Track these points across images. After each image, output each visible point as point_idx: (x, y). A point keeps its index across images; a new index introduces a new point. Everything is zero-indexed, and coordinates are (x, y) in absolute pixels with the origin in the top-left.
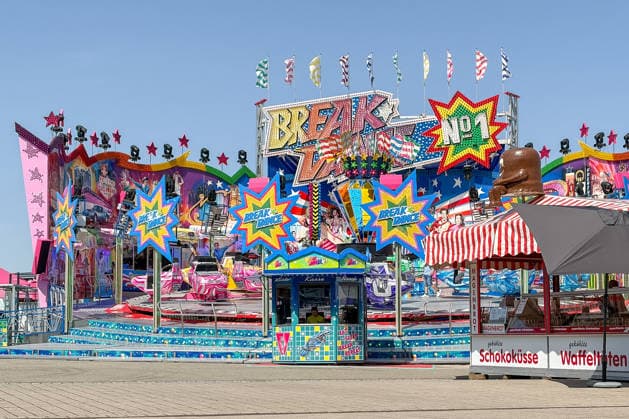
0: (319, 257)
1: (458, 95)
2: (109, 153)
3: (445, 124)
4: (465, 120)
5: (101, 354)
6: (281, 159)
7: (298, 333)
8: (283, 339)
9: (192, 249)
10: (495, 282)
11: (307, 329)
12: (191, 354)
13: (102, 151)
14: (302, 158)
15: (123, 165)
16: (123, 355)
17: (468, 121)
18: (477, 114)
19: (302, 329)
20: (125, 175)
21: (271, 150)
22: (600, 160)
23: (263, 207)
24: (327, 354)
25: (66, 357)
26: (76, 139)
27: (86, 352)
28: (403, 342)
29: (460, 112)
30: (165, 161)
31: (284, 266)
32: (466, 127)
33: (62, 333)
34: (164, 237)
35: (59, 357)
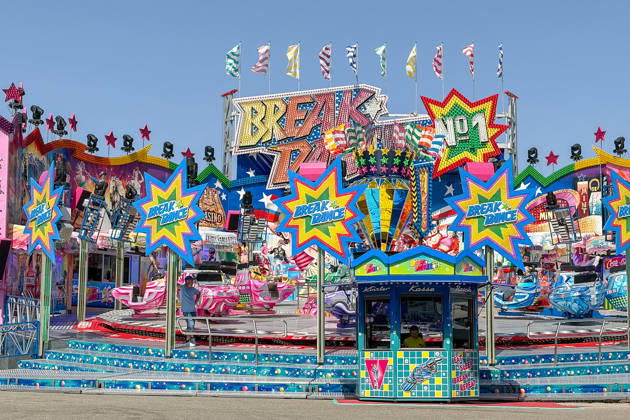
0: (429, 260)
1: (454, 92)
2: (64, 141)
3: (438, 124)
4: (461, 121)
5: (109, 384)
6: (252, 157)
7: (401, 360)
8: (376, 367)
9: (152, 258)
10: (567, 299)
11: (413, 355)
12: (231, 386)
13: (57, 138)
14: (277, 157)
15: (78, 156)
16: (138, 386)
17: (465, 121)
18: (474, 114)
19: (406, 355)
20: (80, 168)
21: (241, 147)
22: (621, 168)
23: (321, 198)
24: (438, 388)
25: (58, 388)
26: (30, 122)
27: (88, 382)
28: (502, 372)
29: (456, 112)
30: (124, 154)
31: (382, 271)
32: (462, 128)
33: (36, 356)
34: (184, 234)
35: (47, 388)
